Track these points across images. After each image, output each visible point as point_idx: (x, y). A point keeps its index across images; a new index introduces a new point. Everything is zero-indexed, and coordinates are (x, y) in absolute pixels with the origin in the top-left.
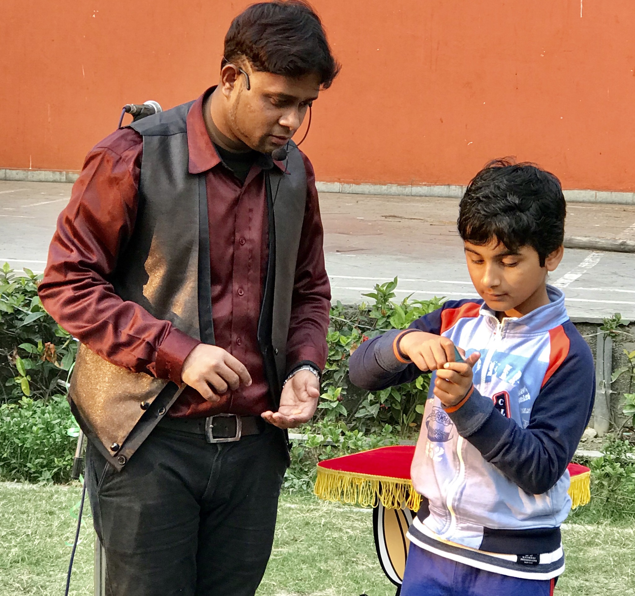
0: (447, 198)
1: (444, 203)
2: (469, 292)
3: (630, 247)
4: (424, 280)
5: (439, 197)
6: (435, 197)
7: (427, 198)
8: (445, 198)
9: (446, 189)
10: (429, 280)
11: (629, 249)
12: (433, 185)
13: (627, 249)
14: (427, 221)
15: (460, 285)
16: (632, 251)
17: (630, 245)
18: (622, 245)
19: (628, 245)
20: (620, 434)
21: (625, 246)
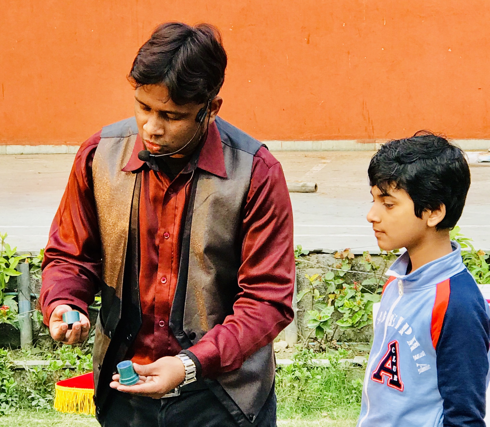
11: (309, 190)
13: (307, 190)
16: (312, 191)
17: (309, 187)
18: (303, 186)
19: (308, 186)
20: (306, 344)
21: (306, 187)
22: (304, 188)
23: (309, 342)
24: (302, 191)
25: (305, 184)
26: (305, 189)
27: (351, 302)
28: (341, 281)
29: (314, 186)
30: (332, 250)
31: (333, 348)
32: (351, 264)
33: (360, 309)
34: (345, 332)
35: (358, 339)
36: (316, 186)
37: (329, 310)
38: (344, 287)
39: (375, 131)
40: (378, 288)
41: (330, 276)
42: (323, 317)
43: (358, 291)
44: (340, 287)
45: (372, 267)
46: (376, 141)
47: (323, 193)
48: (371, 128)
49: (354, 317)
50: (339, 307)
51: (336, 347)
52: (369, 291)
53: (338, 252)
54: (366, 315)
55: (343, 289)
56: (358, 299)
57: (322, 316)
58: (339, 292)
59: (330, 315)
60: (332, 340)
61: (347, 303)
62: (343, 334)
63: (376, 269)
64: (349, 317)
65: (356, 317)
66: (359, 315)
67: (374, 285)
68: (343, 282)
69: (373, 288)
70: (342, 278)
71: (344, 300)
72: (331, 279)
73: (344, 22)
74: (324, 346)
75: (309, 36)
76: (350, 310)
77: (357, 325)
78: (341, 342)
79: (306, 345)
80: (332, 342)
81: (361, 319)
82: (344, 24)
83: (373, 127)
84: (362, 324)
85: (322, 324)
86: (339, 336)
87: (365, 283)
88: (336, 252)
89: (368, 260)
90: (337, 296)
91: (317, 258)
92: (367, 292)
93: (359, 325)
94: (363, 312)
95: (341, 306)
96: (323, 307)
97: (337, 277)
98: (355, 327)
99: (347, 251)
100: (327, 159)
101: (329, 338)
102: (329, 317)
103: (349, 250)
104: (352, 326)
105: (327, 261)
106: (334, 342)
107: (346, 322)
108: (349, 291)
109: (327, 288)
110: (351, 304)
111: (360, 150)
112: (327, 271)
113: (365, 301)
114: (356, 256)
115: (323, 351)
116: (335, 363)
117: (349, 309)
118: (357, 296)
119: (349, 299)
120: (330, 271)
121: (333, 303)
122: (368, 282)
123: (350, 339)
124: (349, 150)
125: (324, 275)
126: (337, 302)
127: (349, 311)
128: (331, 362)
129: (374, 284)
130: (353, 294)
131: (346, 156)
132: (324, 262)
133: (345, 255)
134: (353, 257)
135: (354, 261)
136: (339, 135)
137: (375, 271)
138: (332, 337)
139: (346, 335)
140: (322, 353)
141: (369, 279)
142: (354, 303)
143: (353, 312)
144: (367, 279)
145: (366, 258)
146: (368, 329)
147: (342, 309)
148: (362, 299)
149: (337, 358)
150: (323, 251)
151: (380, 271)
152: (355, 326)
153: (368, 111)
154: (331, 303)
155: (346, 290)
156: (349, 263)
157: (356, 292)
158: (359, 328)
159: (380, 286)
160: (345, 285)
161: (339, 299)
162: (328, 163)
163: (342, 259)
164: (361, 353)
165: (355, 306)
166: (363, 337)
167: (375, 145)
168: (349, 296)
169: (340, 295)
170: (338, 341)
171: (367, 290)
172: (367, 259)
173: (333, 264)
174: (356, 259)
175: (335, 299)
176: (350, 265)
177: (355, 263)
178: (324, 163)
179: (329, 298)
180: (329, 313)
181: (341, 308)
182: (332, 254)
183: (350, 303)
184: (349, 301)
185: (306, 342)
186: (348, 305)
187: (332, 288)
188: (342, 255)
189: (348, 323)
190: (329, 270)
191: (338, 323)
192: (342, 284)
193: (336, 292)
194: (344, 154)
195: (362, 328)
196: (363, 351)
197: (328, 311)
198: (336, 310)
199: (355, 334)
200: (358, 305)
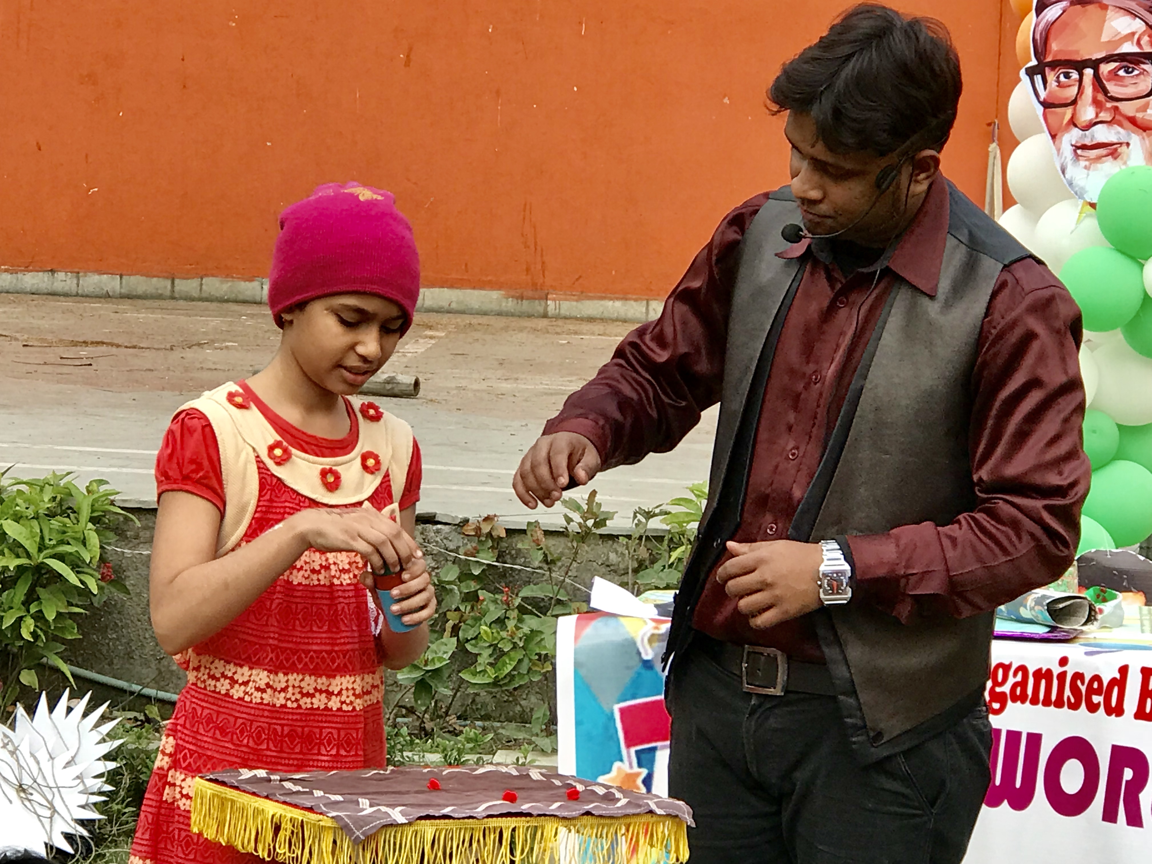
0: (50, 297)
1: (43, 305)
2: (111, 466)
3: (403, 388)
4: (27, 445)
5: (33, 294)
6: (26, 293)
7: (11, 297)
8: (45, 297)
9: (46, 279)
10: (35, 444)
11: (401, 391)
12: (21, 271)
13: (396, 391)
14: (16, 339)
15: (96, 453)
16: (406, 394)
17: (403, 384)
18: (388, 383)
19: (399, 383)
20: (391, 718)
21: (395, 385)
22: (389, 387)
23: (397, 716)
24: (386, 393)
25: (393, 378)
26: (393, 388)
27: (494, 631)
28: (473, 586)
29: (413, 382)
30: (457, 517)
31: (449, 732)
32: (497, 548)
33: (515, 646)
34: (478, 699)
35: (503, 716)
36: (417, 384)
37: (446, 645)
38: (481, 598)
39: (546, 273)
40: (555, 605)
41: (451, 574)
42: (433, 659)
43: (512, 608)
44: (472, 598)
45: (545, 555)
46: (549, 296)
47: (431, 400)
48: (539, 267)
49: (499, 664)
50: (467, 641)
51: (455, 729)
52: (534, 610)
53: (470, 521)
54: (526, 661)
55: (479, 603)
56: (511, 624)
57: (430, 658)
58: (469, 608)
59: (446, 656)
60: (447, 714)
61: (486, 632)
62: (472, 703)
63: (553, 562)
64: (490, 664)
65: (505, 664)
66: (510, 660)
67: (546, 599)
68: (478, 587)
69: (542, 604)
70: (476, 578)
71: (481, 625)
72: (452, 579)
73: (491, 23)
74: (428, 726)
75: (410, 49)
76: (492, 648)
77: (506, 681)
78: (465, 719)
79: (391, 721)
80: (448, 719)
81: (514, 669)
82: (491, 26)
83: (543, 263)
84: (517, 679)
85: (428, 675)
86: (462, 705)
87: (526, 592)
88: (466, 521)
89: (537, 542)
90: (465, 616)
91: (422, 533)
92: (531, 613)
93: (510, 681)
94: (518, 655)
95: (472, 639)
96: (433, 640)
97: (465, 576)
98: (501, 686)
99: (489, 522)
100: (437, 330)
101: (441, 708)
102: (445, 660)
103: (496, 519)
104: (496, 683)
105: (445, 541)
106: (452, 719)
107: (482, 674)
108: (492, 607)
109: (443, 600)
110: (495, 635)
111: (513, 315)
112: (443, 562)
113: (526, 630)
114: (510, 532)
115: (426, 736)
116: (456, 759)
117: (490, 646)
118: (508, 618)
119: (491, 624)
120: (450, 563)
121: (455, 631)
122: (532, 591)
123: (486, 715)
124: (485, 314)
125: (436, 571)
126: (463, 630)
127: (490, 651)
128: (445, 757)
129: (546, 596)
130: (500, 613)
131: (479, 324)
132: (437, 542)
133: (486, 529)
134: (503, 534)
135: (504, 544)
136: (465, 277)
137: (552, 566)
138: (448, 708)
139: (479, 706)
140: (424, 739)
141: (535, 584)
142: (501, 633)
143: (498, 654)
144: (532, 585)
145: (532, 535)
146: (527, 695)
147: (475, 646)
148: (520, 625)
149: (459, 750)
150: (436, 519)
151: (560, 568)
152: (501, 683)
153: (535, 228)
154: (450, 630)
155: (485, 603)
156: (492, 547)
157: (507, 610)
158: (511, 688)
159: (559, 602)
160: (482, 594)
161: (469, 622)
162: (439, 338)
163: (479, 537)
164: (509, 744)
165: (502, 639)
166: (514, 712)
167: (547, 306)
168: (490, 618)
169: (471, 614)
170: (459, 718)
171: (530, 607)
172: (535, 538)
173: (458, 547)
174: (510, 540)
175: (460, 622)
176: (496, 551)
177: (507, 548)
178: (431, 337)
179: (448, 620)
180: (445, 653)
181: (473, 642)
182: (455, 525)
183: (493, 633)
184: (490, 627)
185: (391, 713)
186: (488, 636)
187: (454, 601)
188: (478, 529)
189: (486, 675)
190: (447, 560)
191: (465, 676)
192: (476, 591)
193: (462, 608)
194: (475, 320)
195: (515, 689)
196: (515, 740)
197: (444, 648)
198: (461, 646)
199: (499, 704)
200: (510, 638)
